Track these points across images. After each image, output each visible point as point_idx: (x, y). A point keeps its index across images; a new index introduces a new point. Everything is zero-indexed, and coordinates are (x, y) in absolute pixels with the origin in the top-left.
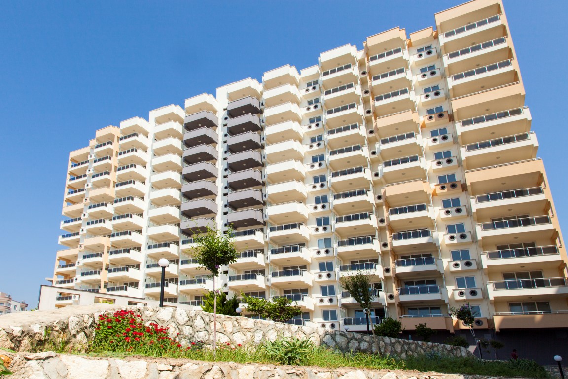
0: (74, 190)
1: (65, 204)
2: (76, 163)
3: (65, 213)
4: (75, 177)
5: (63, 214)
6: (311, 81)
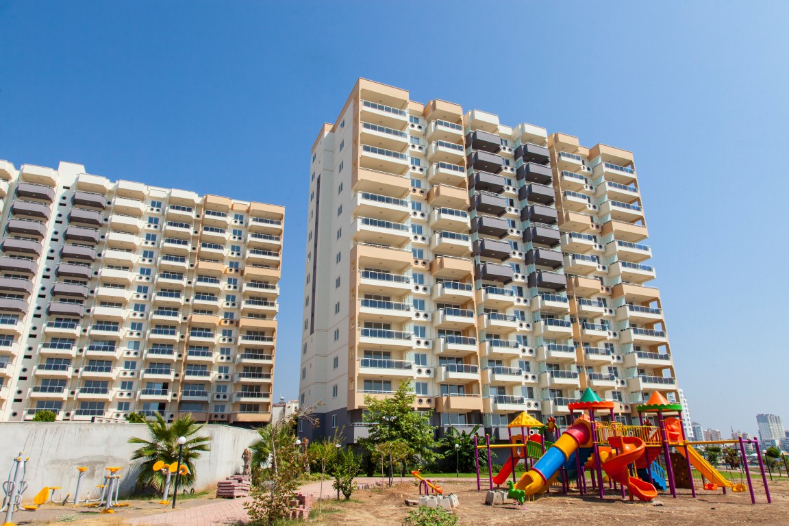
6: (157, 201)
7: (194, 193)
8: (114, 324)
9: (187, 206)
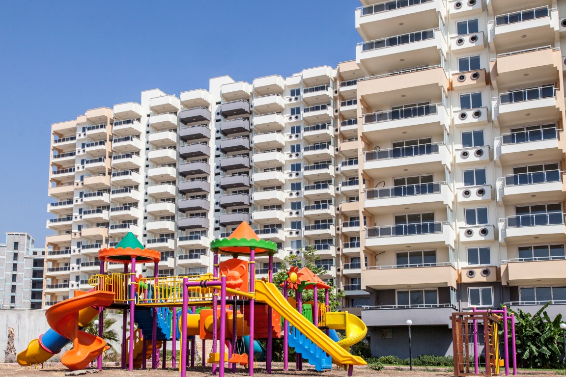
0: (60, 169)
1: (50, 184)
2: (61, 137)
3: (51, 194)
4: (60, 153)
5: (49, 195)
6: (294, 88)
7: (325, 67)
8: (272, 227)
9: (320, 85)
